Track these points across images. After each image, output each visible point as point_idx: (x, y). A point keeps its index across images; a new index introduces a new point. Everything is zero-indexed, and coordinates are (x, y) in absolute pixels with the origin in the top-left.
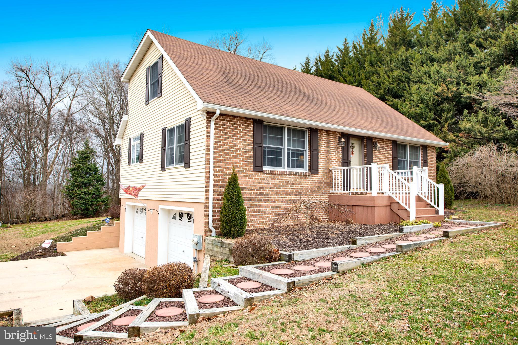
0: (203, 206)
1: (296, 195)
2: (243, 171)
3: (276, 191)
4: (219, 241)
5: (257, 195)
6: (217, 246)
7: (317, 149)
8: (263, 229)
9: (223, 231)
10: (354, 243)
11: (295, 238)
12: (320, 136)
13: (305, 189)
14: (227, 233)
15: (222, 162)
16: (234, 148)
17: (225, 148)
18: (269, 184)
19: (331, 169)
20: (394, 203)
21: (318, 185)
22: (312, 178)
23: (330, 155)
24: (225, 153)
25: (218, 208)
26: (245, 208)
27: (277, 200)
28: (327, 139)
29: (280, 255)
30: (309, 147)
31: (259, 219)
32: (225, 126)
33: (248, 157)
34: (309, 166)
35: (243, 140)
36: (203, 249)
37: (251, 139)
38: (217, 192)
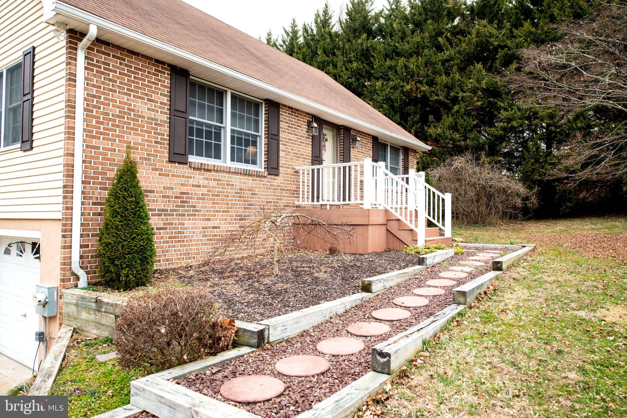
0: (58, 227)
1: (245, 208)
2: (150, 160)
3: (211, 199)
4: (92, 298)
5: (177, 206)
6: (88, 309)
7: (278, 135)
8: (188, 268)
9: (103, 276)
10: (367, 288)
11: (256, 284)
12: (283, 115)
13: (258, 198)
14: (112, 280)
15: (104, 139)
16: (130, 114)
17: (111, 110)
18: (199, 186)
19: (297, 168)
20: (393, 220)
21: (278, 192)
22: (270, 182)
23: (297, 147)
24: (110, 120)
25: (95, 230)
26: (153, 229)
27: (212, 216)
28: (292, 121)
29: (237, 332)
30: (265, 131)
31: (179, 250)
32: (111, 67)
33: (159, 134)
34: (265, 161)
35: (148, 100)
36: (58, 315)
37: (166, 101)
38: (91, 198)
